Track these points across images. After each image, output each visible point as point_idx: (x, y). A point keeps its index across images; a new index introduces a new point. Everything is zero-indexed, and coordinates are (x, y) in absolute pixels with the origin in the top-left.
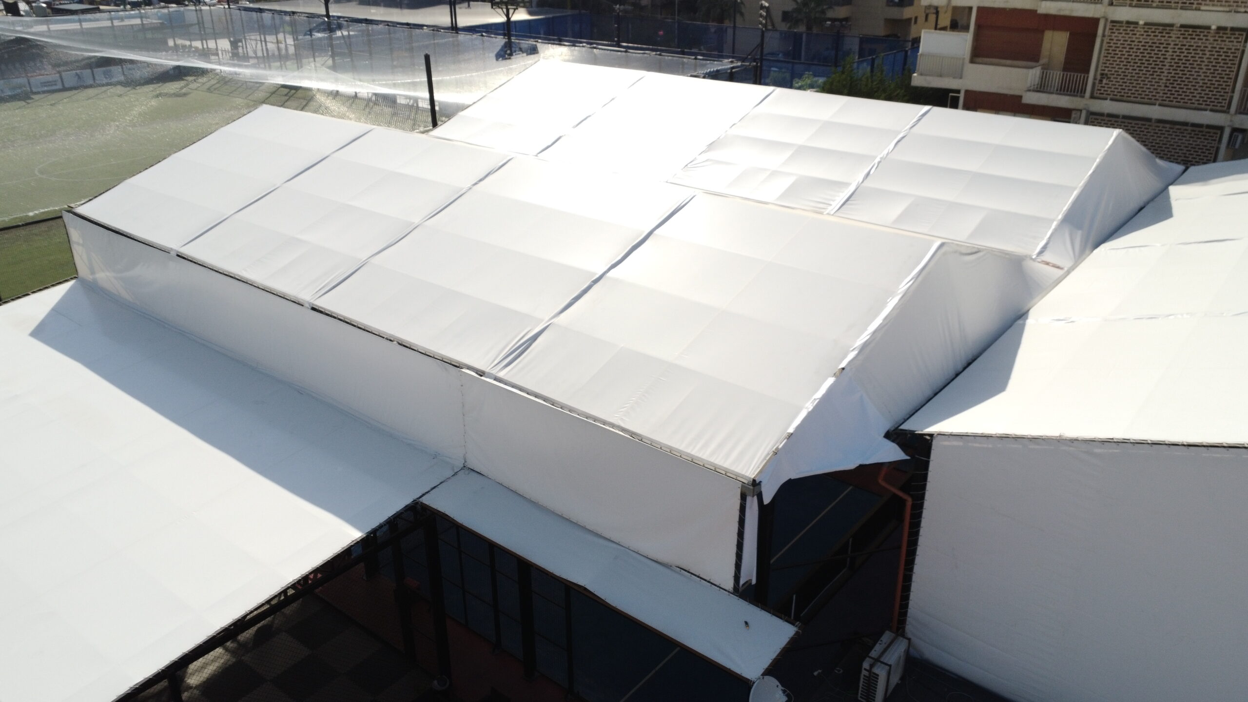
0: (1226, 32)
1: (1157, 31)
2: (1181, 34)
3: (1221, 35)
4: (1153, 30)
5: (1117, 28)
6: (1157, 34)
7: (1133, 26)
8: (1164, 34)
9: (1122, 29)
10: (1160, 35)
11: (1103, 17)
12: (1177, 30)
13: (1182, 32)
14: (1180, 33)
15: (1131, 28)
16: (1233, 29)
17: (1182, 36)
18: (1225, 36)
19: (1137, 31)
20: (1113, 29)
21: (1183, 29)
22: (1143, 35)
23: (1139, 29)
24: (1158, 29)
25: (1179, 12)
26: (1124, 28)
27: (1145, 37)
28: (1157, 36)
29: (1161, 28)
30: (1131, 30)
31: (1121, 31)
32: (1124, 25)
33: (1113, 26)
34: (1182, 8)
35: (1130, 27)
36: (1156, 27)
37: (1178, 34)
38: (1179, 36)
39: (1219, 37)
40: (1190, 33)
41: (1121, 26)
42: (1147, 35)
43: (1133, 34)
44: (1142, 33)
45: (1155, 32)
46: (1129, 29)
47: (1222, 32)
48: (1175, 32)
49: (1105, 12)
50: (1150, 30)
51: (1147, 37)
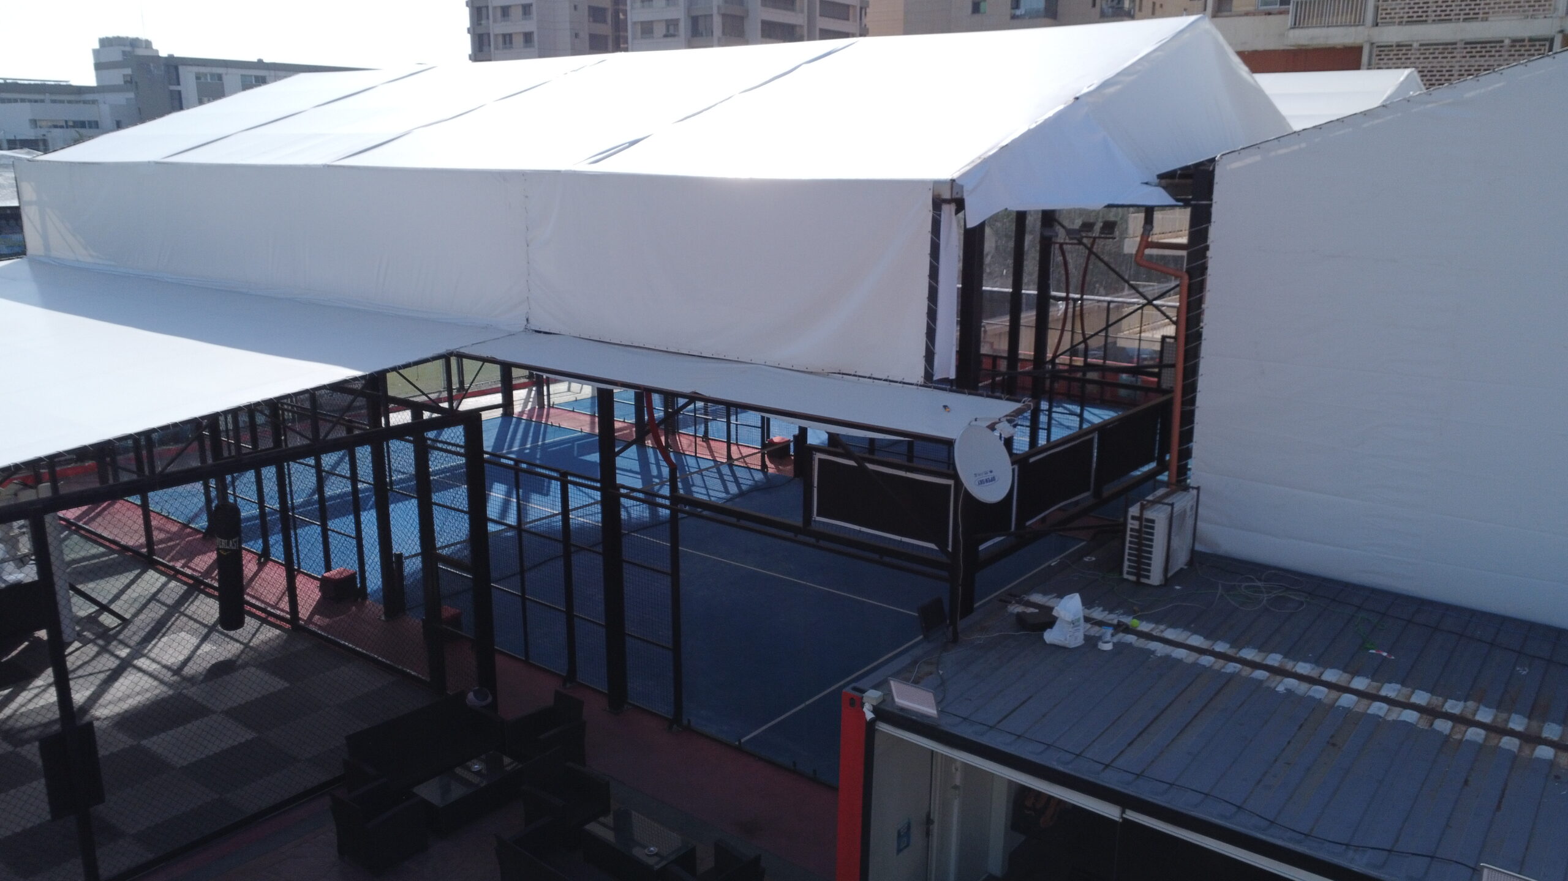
0: (1524, 44)
1: (1437, 51)
2: (1468, 52)
3: (1518, 48)
4: (1431, 51)
5: (1386, 53)
6: (1436, 55)
7: (1405, 48)
8: (1445, 55)
9: (1392, 53)
10: (1440, 56)
11: (1367, 41)
12: (1461, 48)
13: (1468, 50)
14: (1465, 51)
15: (1404, 52)
16: (1531, 40)
17: (1468, 55)
18: (1523, 49)
19: (1412, 54)
20: (1380, 55)
21: (1468, 46)
22: (1419, 58)
23: (1413, 52)
24: (1438, 49)
25: (1462, 25)
26: (1395, 52)
27: (1421, 60)
28: (1437, 58)
29: (1441, 47)
30: (1404, 54)
31: (1391, 57)
32: (1394, 48)
33: (1381, 51)
34: (1465, 20)
35: (1401, 50)
36: (1435, 47)
37: (1463, 52)
38: (1464, 54)
39: (1516, 51)
40: (1478, 49)
41: (1390, 51)
42: (1425, 58)
43: (1407, 59)
44: (1418, 56)
45: (1434, 53)
46: (1401, 53)
47: (1518, 44)
48: (1459, 50)
49: (1369, 35)
50: (1428, 52)
51: (1425, 60)
